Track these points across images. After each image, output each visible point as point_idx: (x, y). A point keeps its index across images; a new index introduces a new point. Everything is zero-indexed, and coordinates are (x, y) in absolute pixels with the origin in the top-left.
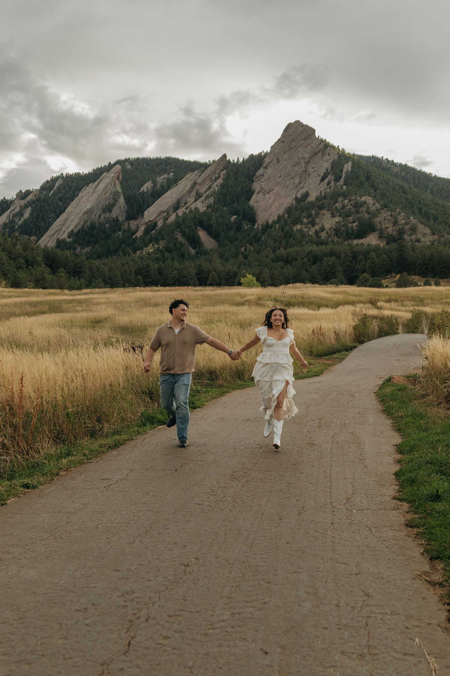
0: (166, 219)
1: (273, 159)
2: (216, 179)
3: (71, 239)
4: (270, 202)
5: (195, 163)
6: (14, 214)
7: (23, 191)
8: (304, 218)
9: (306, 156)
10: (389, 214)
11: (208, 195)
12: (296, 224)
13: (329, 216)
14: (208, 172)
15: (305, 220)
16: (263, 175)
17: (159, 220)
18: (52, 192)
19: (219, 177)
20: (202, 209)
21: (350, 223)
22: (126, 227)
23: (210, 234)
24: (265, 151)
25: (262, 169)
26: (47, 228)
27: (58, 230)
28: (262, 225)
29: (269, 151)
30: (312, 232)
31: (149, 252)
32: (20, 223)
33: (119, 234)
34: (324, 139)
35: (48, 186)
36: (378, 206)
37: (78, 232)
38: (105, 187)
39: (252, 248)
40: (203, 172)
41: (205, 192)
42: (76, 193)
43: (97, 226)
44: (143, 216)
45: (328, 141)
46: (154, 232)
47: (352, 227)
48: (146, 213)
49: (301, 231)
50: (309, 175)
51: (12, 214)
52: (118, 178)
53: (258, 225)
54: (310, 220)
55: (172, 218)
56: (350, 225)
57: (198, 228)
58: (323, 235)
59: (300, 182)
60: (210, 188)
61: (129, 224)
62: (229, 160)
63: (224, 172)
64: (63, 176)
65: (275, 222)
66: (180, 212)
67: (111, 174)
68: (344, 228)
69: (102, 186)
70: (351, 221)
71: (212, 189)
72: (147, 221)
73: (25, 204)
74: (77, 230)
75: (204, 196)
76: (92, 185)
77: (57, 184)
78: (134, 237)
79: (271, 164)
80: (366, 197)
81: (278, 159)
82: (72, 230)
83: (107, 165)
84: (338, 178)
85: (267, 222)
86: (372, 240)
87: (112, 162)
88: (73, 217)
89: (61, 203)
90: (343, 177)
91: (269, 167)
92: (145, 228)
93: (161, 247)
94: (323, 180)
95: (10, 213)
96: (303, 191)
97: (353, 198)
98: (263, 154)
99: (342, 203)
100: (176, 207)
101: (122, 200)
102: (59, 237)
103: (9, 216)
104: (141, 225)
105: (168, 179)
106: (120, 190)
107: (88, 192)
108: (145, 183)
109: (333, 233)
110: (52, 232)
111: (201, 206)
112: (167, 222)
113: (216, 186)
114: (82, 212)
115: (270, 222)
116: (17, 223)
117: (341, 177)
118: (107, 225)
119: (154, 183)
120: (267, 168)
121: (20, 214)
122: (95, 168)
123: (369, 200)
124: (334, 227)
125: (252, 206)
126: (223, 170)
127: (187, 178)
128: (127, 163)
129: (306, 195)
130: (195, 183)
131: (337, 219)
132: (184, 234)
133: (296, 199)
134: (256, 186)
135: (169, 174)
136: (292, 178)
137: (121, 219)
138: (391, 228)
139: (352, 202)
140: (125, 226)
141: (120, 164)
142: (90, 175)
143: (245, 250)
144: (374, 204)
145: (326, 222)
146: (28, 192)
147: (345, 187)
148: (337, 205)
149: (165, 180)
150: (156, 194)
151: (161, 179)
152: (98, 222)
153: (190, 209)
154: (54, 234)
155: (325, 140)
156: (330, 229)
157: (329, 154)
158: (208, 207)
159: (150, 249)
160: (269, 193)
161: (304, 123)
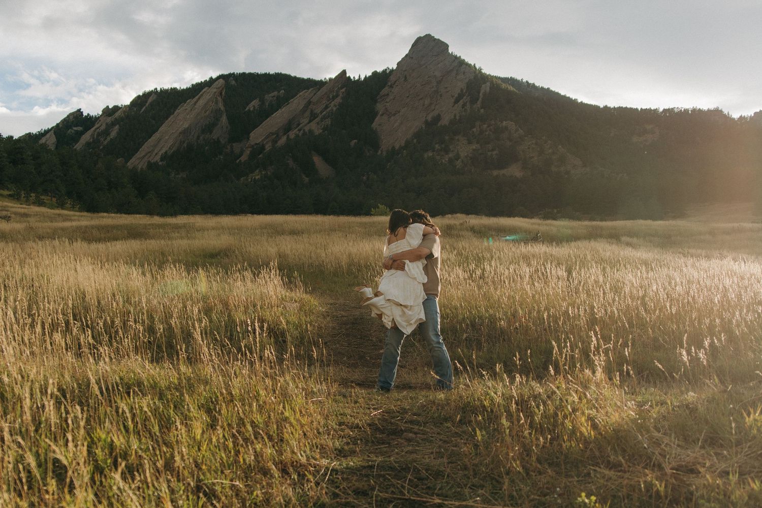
0: (275, 142)
1: (399, 77)
2: (334, 98)
3: (165, 163)
4: (395, 125)
5: (309, 80)
6: (98, 133)
7: (110, 107)
8: (436, 144)
9: (438, 74)
10: (534, 142)
11: (324, 116)
12: (427, 150)
13: (465, 142)
14: (324, 89)
15: (437, 146)
16: (388, 95)
17: (267, 143)
18: (144, 108)
19: (337, 96)
20: (317, 131)
21: (489, 151)
22: (228, 150)
23: (326, 160)
24: (391, 68)
25: (387, 88)
26: (137, 150)
27: (149, 152)
28: (387, 151)
29: (395, 68)
30: (445, 159)
31: (255, 179)
32: (105, 143)
33: (220, 159)
34: (458, 56)
35: (140, 101)
36: (521, 132)
37: (173, 155)
38: (205, 104)
39: (375, 177)
40: (319, 90)
41: (321, 112)
42: (172, 111)
43: (195, 148)
44: (248, 139)
45: (462, 58)
46: (260, 156)
47: (491, 155)
48: (252, 134)
49: (432, 158)
50: (441, 96)
51: (96, 133)
52: (221, 94)
53: (382, 151)
54: (443, 146)
55: (283, 140)
56: (489, 153)
57: (313, 152)
58: (459, 164)
59: (431, 104)
60: (327, 107)
61: (232, 147)
62: (349, 77)
63: (343, 90)
64: (157, 91)
65: (402, 148)
66: (292, 135)
67: (213, 89)
68: (481, 157)
69: (202, 102)
70: (490, 149)
71: (329, 109)
72: (253, 144)
73: (112, 121)
74: (171, 152)
75: (320, 116)
76: (191, 102)
77: (150, 100)
78: (238, 161)
79: (397, 82)
80: (507, 122)
81: (406, 78)
82: (166, 152)
83: (208, 80)
84: (474, 101)
85: (393, 148)
86: (515, 171)
87: (214, 77)
88: (167, 137)
89: (154, 122)
90: (480, 99)
91: (394, 86)
92: (251, 152)
93: (269, 173)
94: (457, 101)
95: (95, 131)
96: (435, 113)
97: (493, 122)
98: (388, 71)
99: (480, 127)
100: (287, 128)
101: (224, 119)
102: (150, 159)
103: (92, 135)
104: (246, 148)
105: (278, 97)
106: (222, 108)
107: (186, 109)
108: (251, 102)
109: (469, 162)
110: (143, 154)
111: (315, 128)
112: (276, 145)
113: (334, 106)
114: (178, 132)
115: (397, 147)
116: (102, 143)
117: (478, 100)
118: (207, 148)
119: (262, 101)
120: (393, 87)
121: (106, 133)
122: (194, 83)
123: (511, 125)
124: (470, 155)
125: (374, 129)
126: (342, 88)
127: (300, 96)
128: (232, 78)
129: (438, 118)
130: (309, 102)
131: (474, 146)
132: (296, 160)
133: (426, 122)
134: (380, 107)
135: (279, 92)
136: (421, 99)
137: (223, 141)
138: (536, 158)
139: (491, 127)
140: (227, 148)
141: (224, 79)
142: (188, 90)
143: (368, 179)
144: (517, 130)
145: (461, 150)
146: (116, 108)
147: (482, 111)
148: (474, 130)
149: (275, 98)
150: (265, 113)
151: (270, 97)
152: (196, 144)
153: (304, 130)
154: (144, 156)
155: (460, 57)
156: (466, 157)
157: (464, 73)
158: (324, 129)
159: (257, 175)
160: (394, 115)
161: (436, 37)
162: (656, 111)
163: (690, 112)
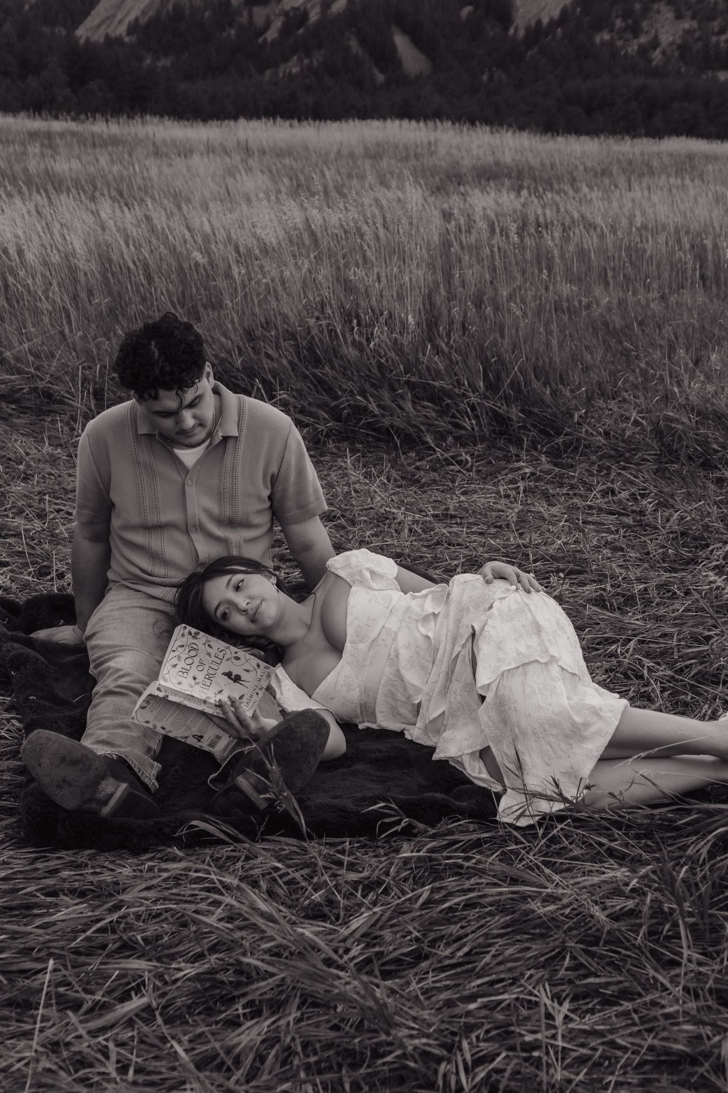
0: (327, 5)
3: (134, 38)
8: (617, 17)
12: (598, 29)
13: (670, 15)
15: (619, 23)
17: (313, 7)
21: (713, 34)
22: (244, 19)
23: (416, 41)
26: (86, 14)
27: (108, 18)
28: (528, 29)
30: (633, 47)
31: (290, 73)
33: (229, 35)
37: (148, 25)
39: (505, 76)
43: (187, 13)
46: (301, 31)
47: (718, 43)
49: (611, 43)
53: (516, 29)
54: (630, 22)
55: (341, 3)
56: (714, 39)
57: (394, 28)
58: (656, 56)
61: (250, 13)
65: (553, 24)
68: (699, 45)
70: (716, 29)
72: (287, 7)
74: (147, 18)
78: (260, 40)
82: (137, 20)
85: (539, 22)
92: (284, 24)
93: (315, 63)
102: (110, 32)
104: (277, 15)
109: (676, 54)
110: (97, 21)
112: (329, 12)
115: (545, 21)
118: (207, 14)
124: (679, 41)
131: (687, 24)
132: (362, 42)
137: (235, 3)
140: (242, 16)
143: (491, 78)
145: (664, 30)
152: (188, 5)
154: (100, 24)
156: (671, 44)
159: (293, 67)
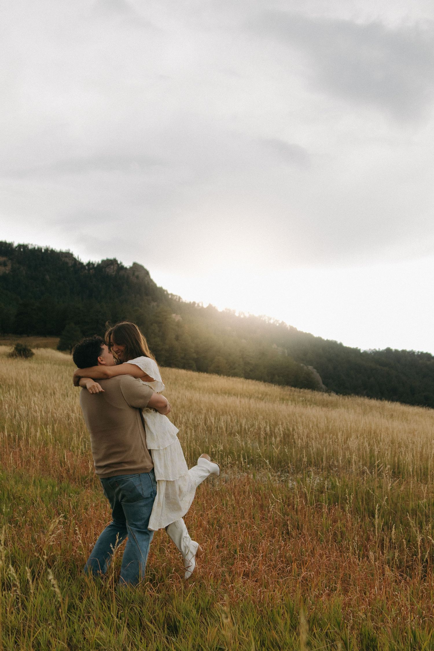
162: (10, 245)
163: (43, 251)
